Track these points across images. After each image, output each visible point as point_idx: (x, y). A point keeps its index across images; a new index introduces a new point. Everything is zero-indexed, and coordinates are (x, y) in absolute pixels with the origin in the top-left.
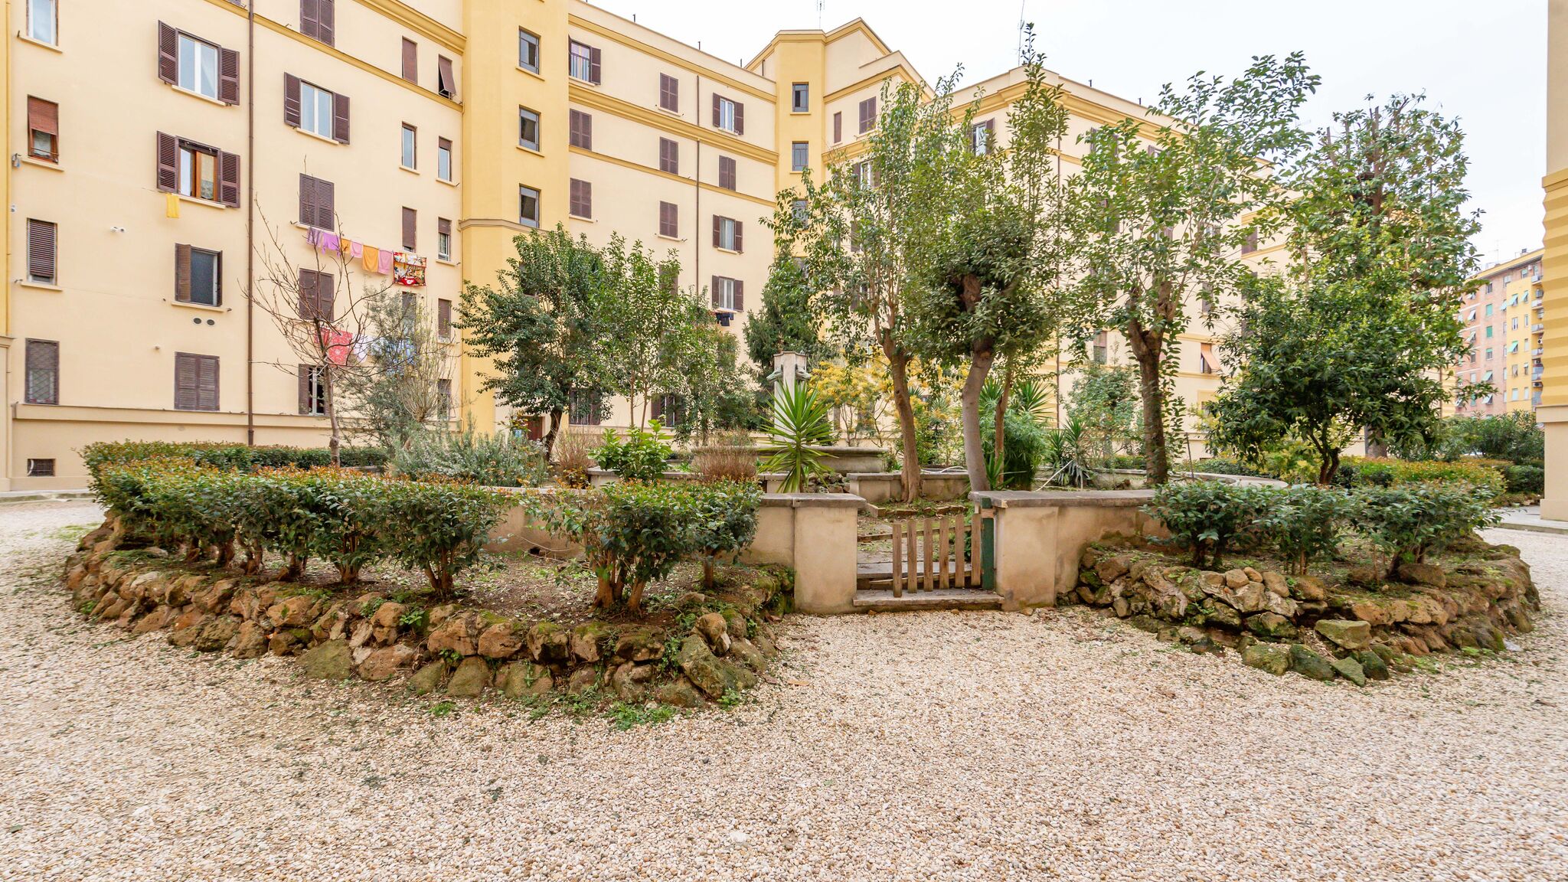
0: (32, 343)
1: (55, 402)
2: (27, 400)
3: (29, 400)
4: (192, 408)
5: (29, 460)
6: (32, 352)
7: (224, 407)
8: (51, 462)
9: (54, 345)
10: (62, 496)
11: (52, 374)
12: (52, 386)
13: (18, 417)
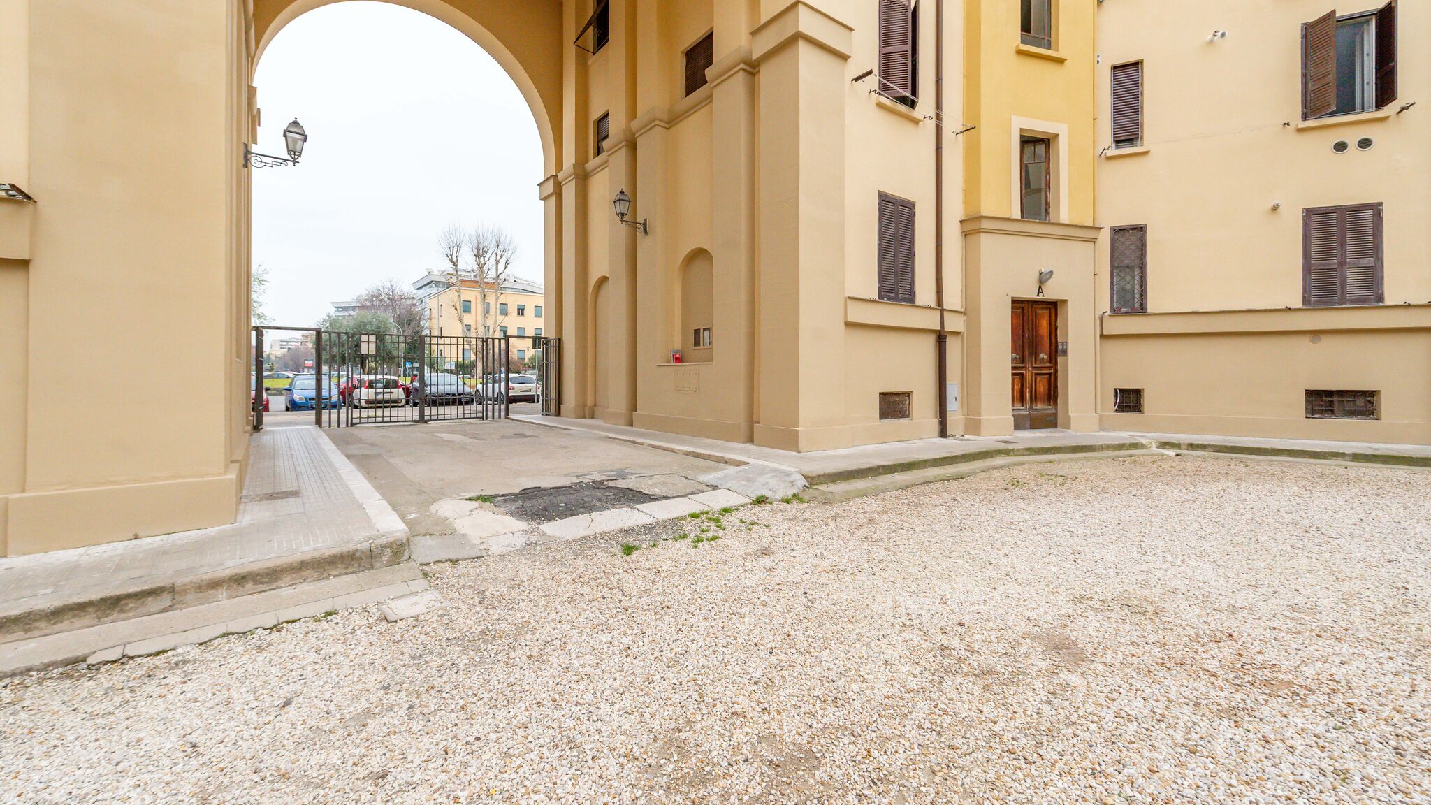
0: (1118, 231)
1: (1142, 310)
2: (1113, 310)
3: (1115, 311)
4: (1332, 302)
5: (1115, 390)
6: (1117, 245)
7: (1392, 295)
8: (1138, 392)
9: (1140, 229)
10: (1164, 445)
11: (1137, 272)
12: (1137, 287)
13: (1105, 333)
